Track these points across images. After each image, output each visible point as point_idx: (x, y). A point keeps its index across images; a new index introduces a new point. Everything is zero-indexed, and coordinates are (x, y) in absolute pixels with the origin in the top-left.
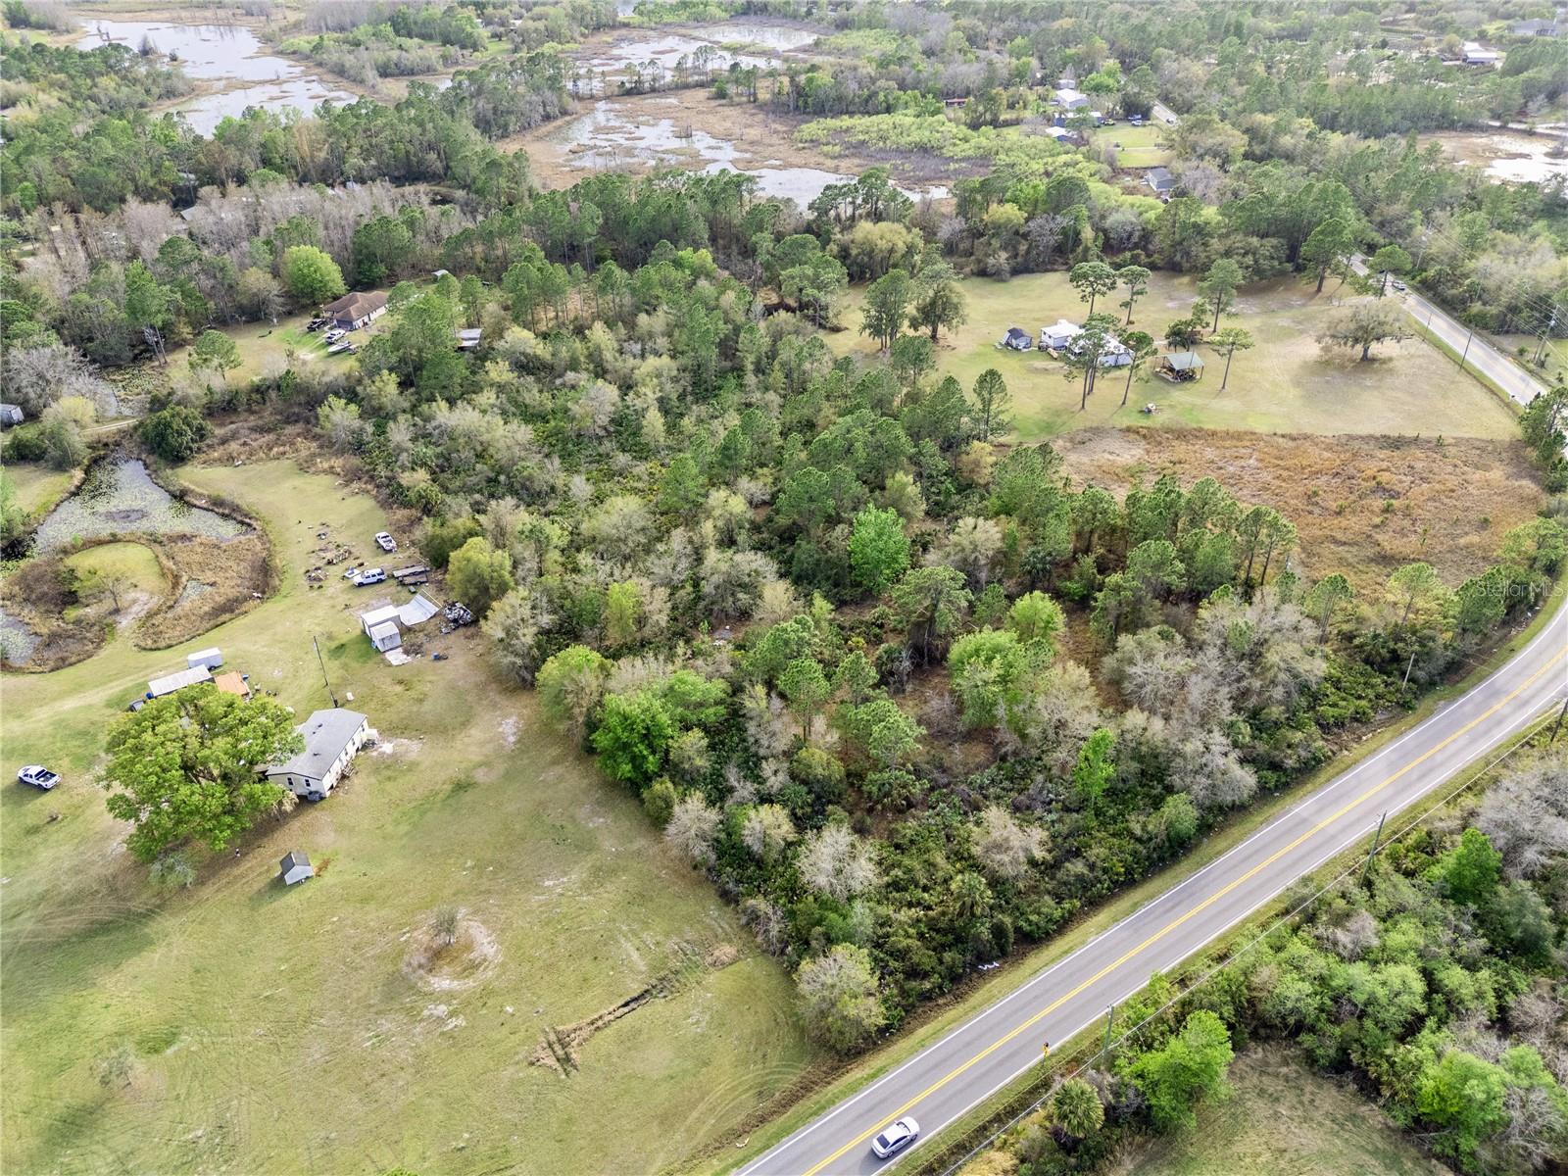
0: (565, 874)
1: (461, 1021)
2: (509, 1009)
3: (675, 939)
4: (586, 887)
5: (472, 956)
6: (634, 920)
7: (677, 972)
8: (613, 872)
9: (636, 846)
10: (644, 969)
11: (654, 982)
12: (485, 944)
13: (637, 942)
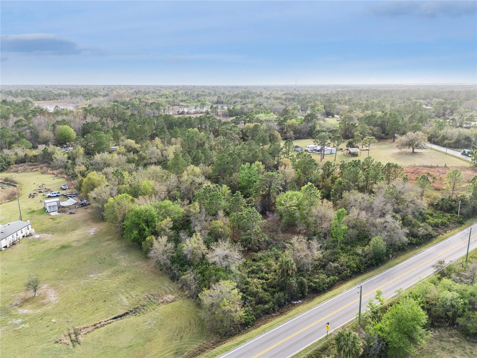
0: (100, 273)
1: (27, 326)
2: (54, 321)
3: (146, 294)
4: (109, 277)
5: (43, 301)
6: (128, 287)
7: (144, 306)
8: (123, 272)
9: (136, 264)
10: (127, 305)
11: (131, 309)
12: (53, 297)
13: (127, 295)
